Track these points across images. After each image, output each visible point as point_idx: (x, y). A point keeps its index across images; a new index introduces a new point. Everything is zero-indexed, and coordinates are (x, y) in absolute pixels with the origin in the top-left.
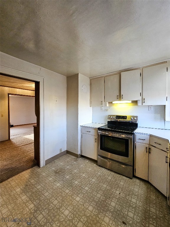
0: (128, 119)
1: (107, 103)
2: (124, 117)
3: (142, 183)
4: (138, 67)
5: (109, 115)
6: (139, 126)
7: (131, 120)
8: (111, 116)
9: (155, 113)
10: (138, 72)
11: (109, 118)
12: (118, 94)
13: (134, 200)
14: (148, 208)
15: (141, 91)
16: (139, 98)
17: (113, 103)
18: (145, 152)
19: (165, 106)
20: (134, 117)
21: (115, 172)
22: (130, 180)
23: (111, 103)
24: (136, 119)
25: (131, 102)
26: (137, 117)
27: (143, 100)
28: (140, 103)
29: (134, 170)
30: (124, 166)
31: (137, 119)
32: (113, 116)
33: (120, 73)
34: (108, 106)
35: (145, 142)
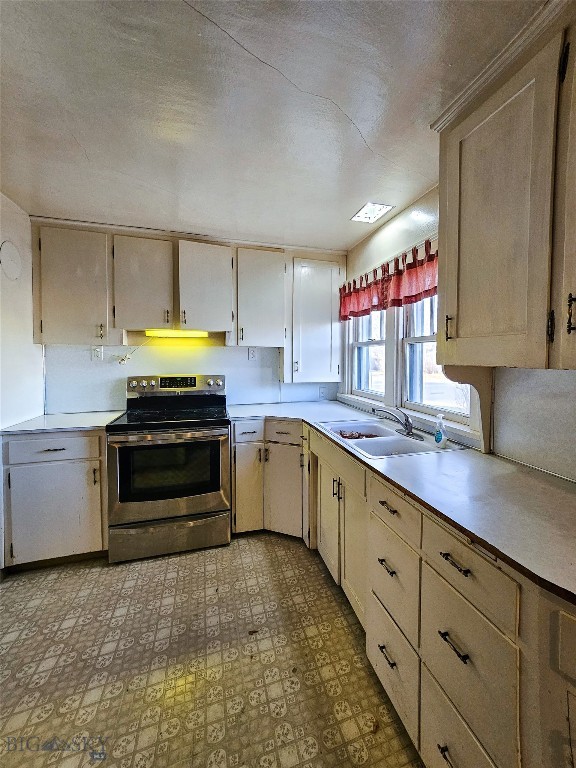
0: (199, 387)
1: (124, 332)
2: (188, 382)
3: (252, 541)
4: (227, 240)
5: (130, 379)
7: (207, 388)
8: (139, 379)
9: (262, 367)
11: (131, 389)
12: (168, 307)
13: (252, 582)
14: (281, 577)
15: (233, 309)
16: (228, 326)
17: (148, 333)
18: (257, 461)
19: (280, 350)
20: (215, 377)
22: (224, 550)
23: (138, 334)
24: (221, 383)
25: (205, 334)
26: (222, 378)
27: (240, 333)
28: (231, 341)
29: (232, 520)
31: (224, 384)
32: (149, 378)
33: (174, 241)
34: (125, 342)
35: (255, 437)
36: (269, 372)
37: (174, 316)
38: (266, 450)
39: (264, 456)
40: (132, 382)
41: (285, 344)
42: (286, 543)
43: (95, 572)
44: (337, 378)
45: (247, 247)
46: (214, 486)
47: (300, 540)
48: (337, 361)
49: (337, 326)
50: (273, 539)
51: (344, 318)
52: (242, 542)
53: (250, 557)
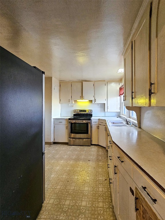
0: (87, 112)
1: (73, 101)
2: (85, 111)
4: (92, 80)
5: (74, 110)
6: (93, 116)
8: (76, 110)
9: (101, 108)
10: (92, 83)
11: (74, 112)
12: (81, 96)
15: (94, 95)
16: (93, 99)
17: (78, 101)
20: (90, 110)
21: (81, 146)
22: (89, 147)
23: (76, 101)
25: (88, 101)
26: (92, 110)
27: (95, 100)
28: (93, 102)
29: (91, 141)
30: (85, 140)
32: (77, 110)
33: (82, 82)
34: (73, 103)
35: (96, 123)
36: (102, 109)
37: (82, 97)
38: (98, 126)
39: (98, 128)
40: (75, 111)
41: (106, 102)
42: (102, 148)
43: (66, 146)
44: (119, 111)
45: (96, 81)
46: (87, 133)
47: (105, 148)
48: (119, 106)
49: (119, 98)
50: (100, 147)
51: (120, 95)
52: (93, 146)
53: (94, 149)
